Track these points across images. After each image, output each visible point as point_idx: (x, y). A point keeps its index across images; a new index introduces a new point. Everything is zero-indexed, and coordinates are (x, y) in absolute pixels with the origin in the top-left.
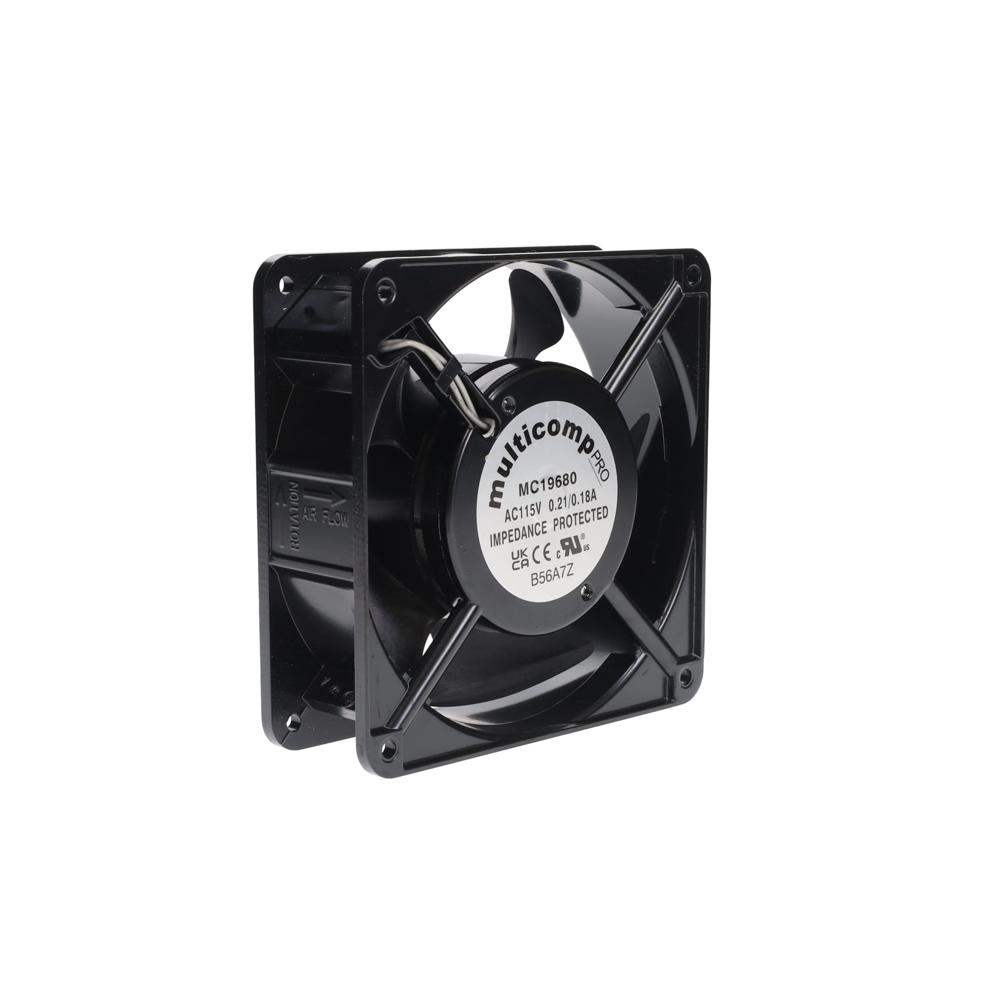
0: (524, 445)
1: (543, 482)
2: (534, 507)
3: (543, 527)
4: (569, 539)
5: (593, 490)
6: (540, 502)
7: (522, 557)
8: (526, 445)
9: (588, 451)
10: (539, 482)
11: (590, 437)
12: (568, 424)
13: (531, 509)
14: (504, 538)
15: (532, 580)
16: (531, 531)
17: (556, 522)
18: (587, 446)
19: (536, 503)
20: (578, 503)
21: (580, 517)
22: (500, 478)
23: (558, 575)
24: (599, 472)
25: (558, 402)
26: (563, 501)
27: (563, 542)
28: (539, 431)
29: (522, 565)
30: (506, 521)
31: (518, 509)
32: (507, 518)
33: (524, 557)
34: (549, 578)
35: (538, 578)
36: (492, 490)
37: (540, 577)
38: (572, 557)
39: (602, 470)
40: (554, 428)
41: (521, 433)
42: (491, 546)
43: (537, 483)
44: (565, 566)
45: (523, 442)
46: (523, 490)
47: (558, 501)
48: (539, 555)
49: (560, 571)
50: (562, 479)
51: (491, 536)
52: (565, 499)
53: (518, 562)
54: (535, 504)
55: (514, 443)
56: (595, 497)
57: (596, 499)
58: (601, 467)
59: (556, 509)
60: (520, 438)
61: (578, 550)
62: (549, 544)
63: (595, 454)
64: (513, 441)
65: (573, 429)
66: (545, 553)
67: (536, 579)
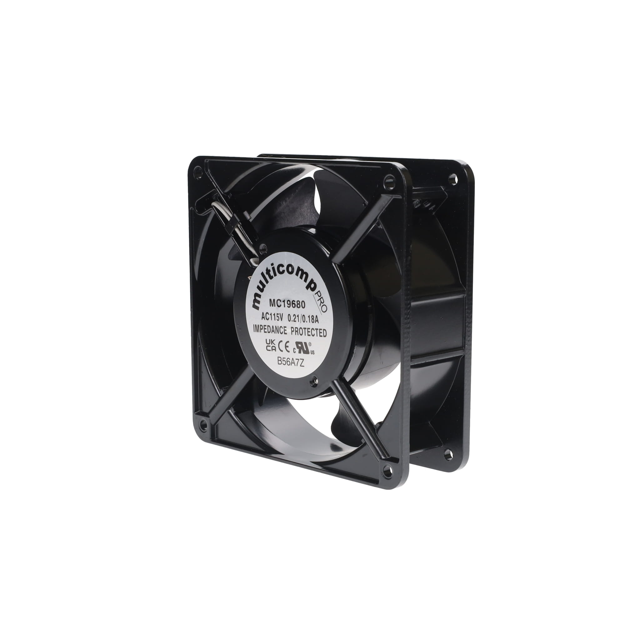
0: (272, 276)
1: (284, 301)
2: (279, 315)
3: (285, 330)
4: (301, 343)
5: (316, 316)
6: (282, 314)
7: (272, 344)
8: (274, 276)
9: (313, 290)
10: (282, 301)
11: (313, 281)
12: (299, 269)
13: (277, 317)
14: (261, 329)
15: (278, 360)
16: (276, 330)
17: (293, 329)
18: (312, 286)
19: (280, 314)
20: (307, 322)
21: (308, 332)
22: (259, 292)
23: (294, 363)
24: (320, 306)
25: (293, 254)
26: (297, 317)
27: (297, 343)
28: (281, 269)
29: (272, 349)
30: (262, 319)
31: (270, 314)
32: (263, 318)
33: (273, 345)
34: (288, 363)
35: (282, 360)
36: (254, 298)
37: (283, 361)
38: (302, 355)
39: (322, 304)
40: (290, 269)
41: (270, 268)
42: (254, 331)
43: (281, 301)
44: (299, 360)
45: (272, 273)
46: (272, 303)
47: (294, 316)
48: (282, 346)
49: (296, 361)
50: (296, 303)
51: (254, 325)
52: (298, 316)
53: (270, 346)
54: (279, 314)
55: (266, 273)
56: (318, 321)
57: (318, 323)
58: (321, 302)
59: (292, 321)
60: (269, 271)
61: (307, 352)
62: (288, 342)
63: (317, 293)
65: (302, 273)
66: (286, 347)
67: (280, 361)
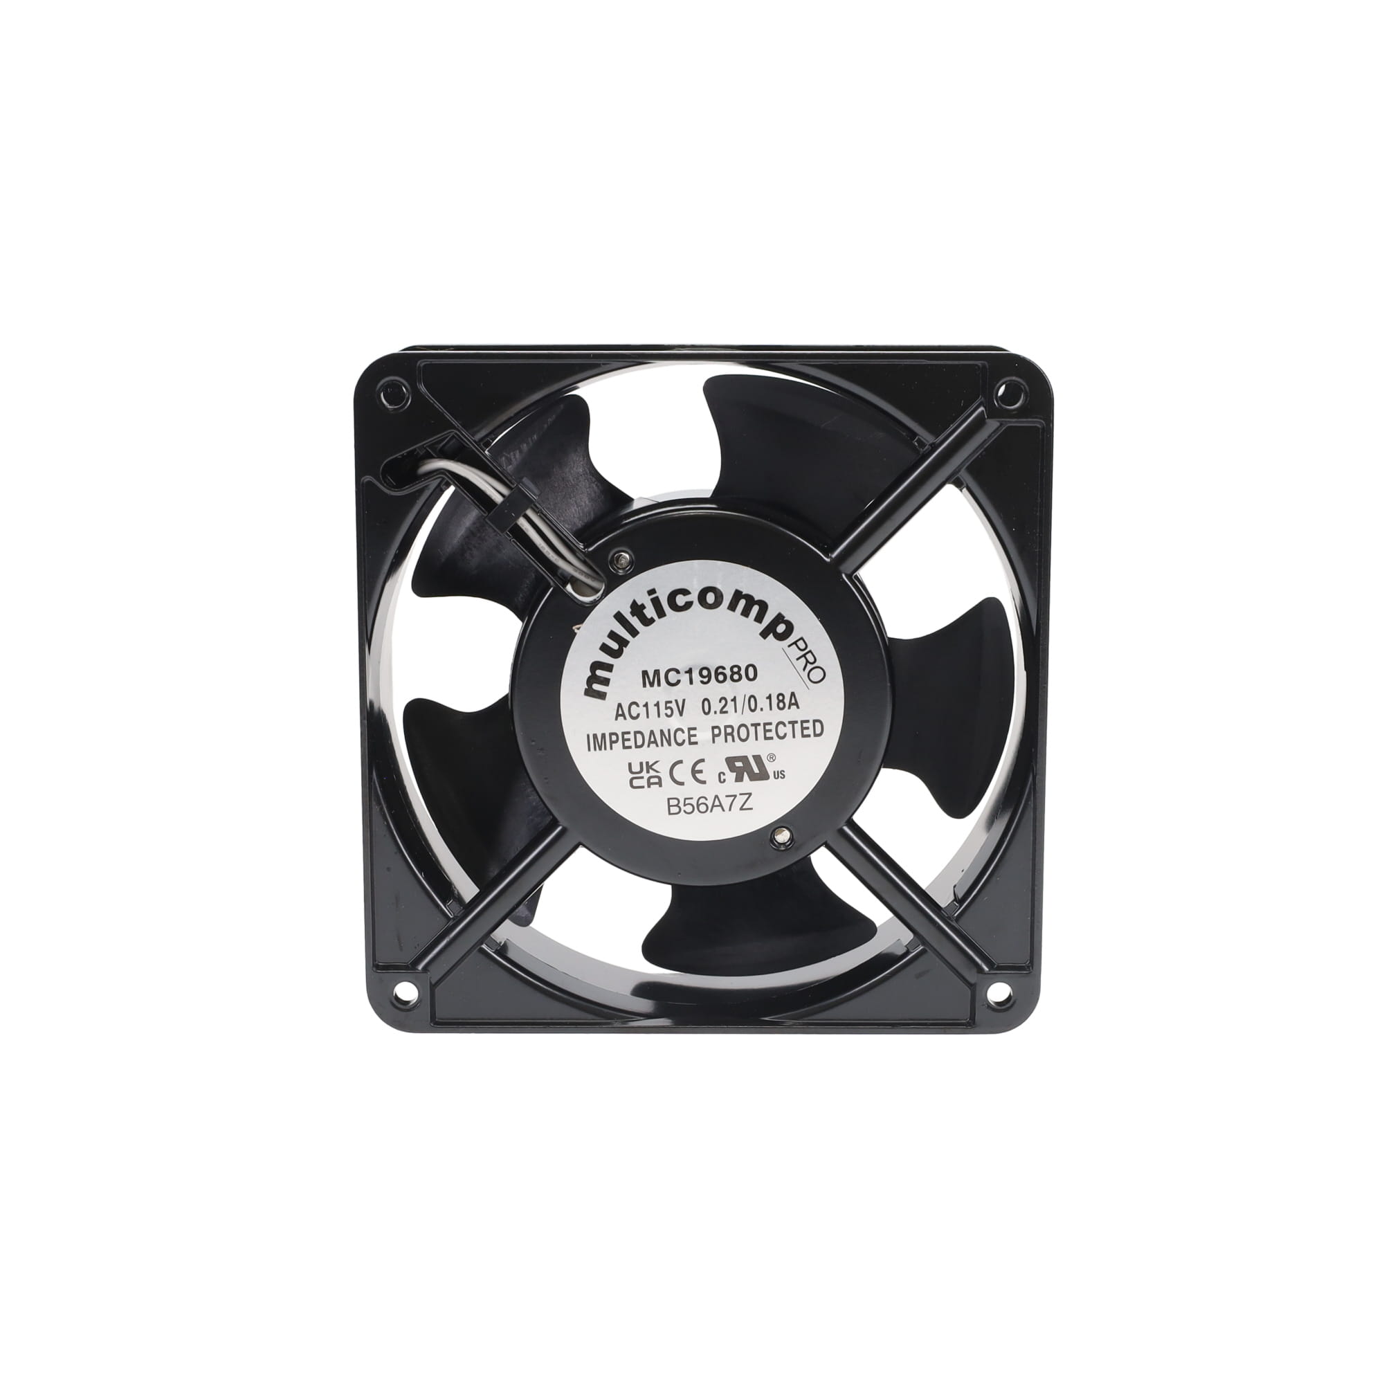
0: (652, 618)
1: (690, 671)
2: (673, 705)
3: (690, 736)
4: (744, 759)
5: (793, 694)
6: (684, 700)
7: (648, 772)
8: (655, 617)
9: (781, 637)
10: (682, 672)
11: (784, 617)
12: (738, 595)
13: (667, 708)
14: (612, 742)
15: (669, 806)
16: (667, 738)
17: (716, 731)
18: (779, 629)
19: (676, 701)
20: (762, 709)
21: (767, 731)
22: (605, 658)
23: (721, 805)
24: (804, 669)
25: (720, 563)
26: (731, 704)
27: (730, 761)
28: (681, 599)
29: (649, 784)
30: (616, 719)
31: (641, 704)
32: (618, 715)
33: (652, 773)
34: (703, 808)
35: (681, 805)
36: (589, 674)
37: (685, 805)
38: (747, 784)
39: (809, 667)
40: (709, 597)
41: (646, 601)
42: (589, 750)
43: (678, 672)
44: (735, 796)
45: (650, 612)
46: (651, 679)
47: (720, 701)
48: (683, 773)
49: (726, 802)
50: (728, 672)
51: (588, 736)
52: (734, 700)
53: (642, 778)
54: (674, 702)
55: (631, 613)
56: (796, 704)
57: (798, 707)
58: (807, 661)
59: (715, 712)
60: (643, 607)
61: (763, 775)
62: (703, 760)
63: (795, 643)
64: (630, 610)
65: (747, 603)
66: (694, 772)
67: (674, 807)
